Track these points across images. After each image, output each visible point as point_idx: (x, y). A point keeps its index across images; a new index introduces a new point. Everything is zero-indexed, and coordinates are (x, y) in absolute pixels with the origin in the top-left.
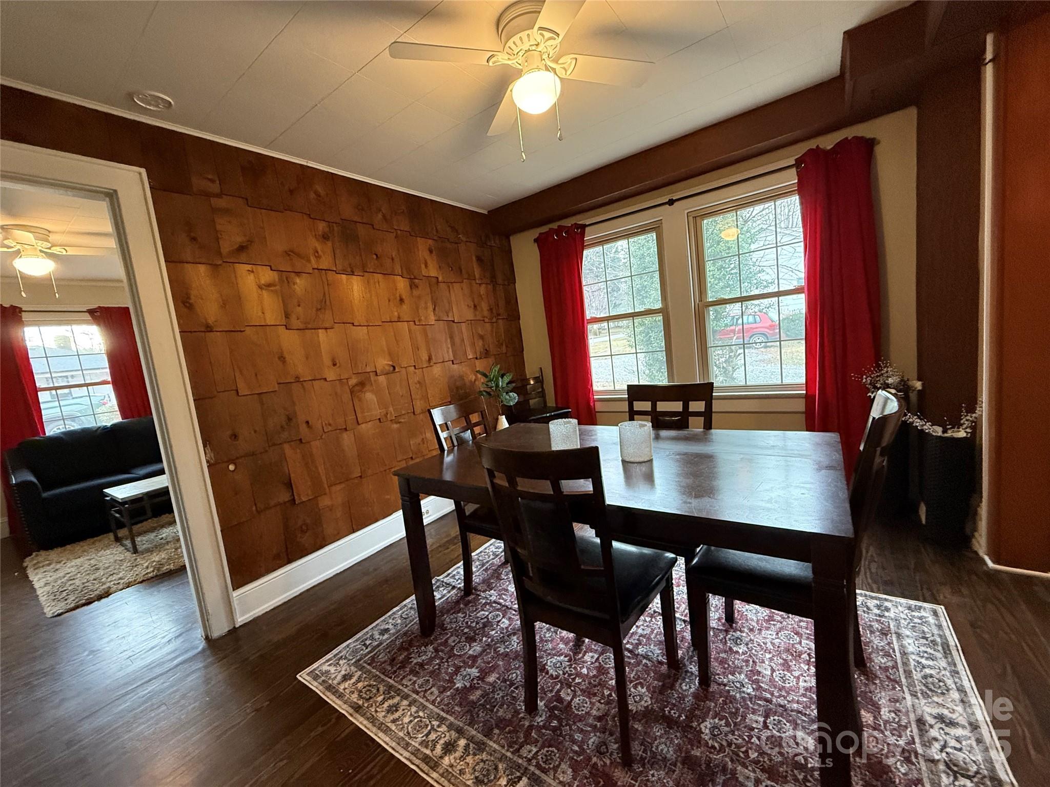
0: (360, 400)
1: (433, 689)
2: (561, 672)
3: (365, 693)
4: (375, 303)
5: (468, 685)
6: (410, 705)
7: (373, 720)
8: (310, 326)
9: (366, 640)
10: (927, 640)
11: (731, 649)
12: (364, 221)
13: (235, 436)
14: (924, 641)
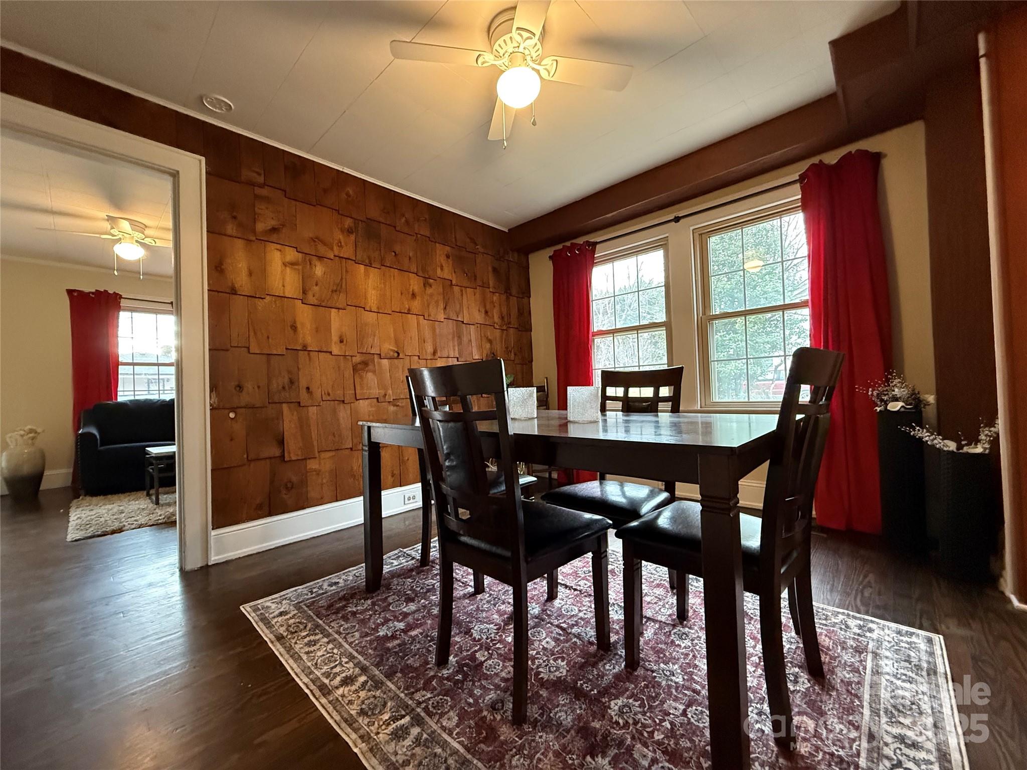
0: (361, 377)
1: (356, 633)
2: (485, 637)
3: (293, 628)
4: (388, 294)
5: (390, 634)
6: (328, 643)
7: (289, 649)
8: (323, 304)
9: (314, 588)
10: (910, 664)
11: (673, 642)
12: (388, 223)
13: (240, 387)
14: (907, 665)
